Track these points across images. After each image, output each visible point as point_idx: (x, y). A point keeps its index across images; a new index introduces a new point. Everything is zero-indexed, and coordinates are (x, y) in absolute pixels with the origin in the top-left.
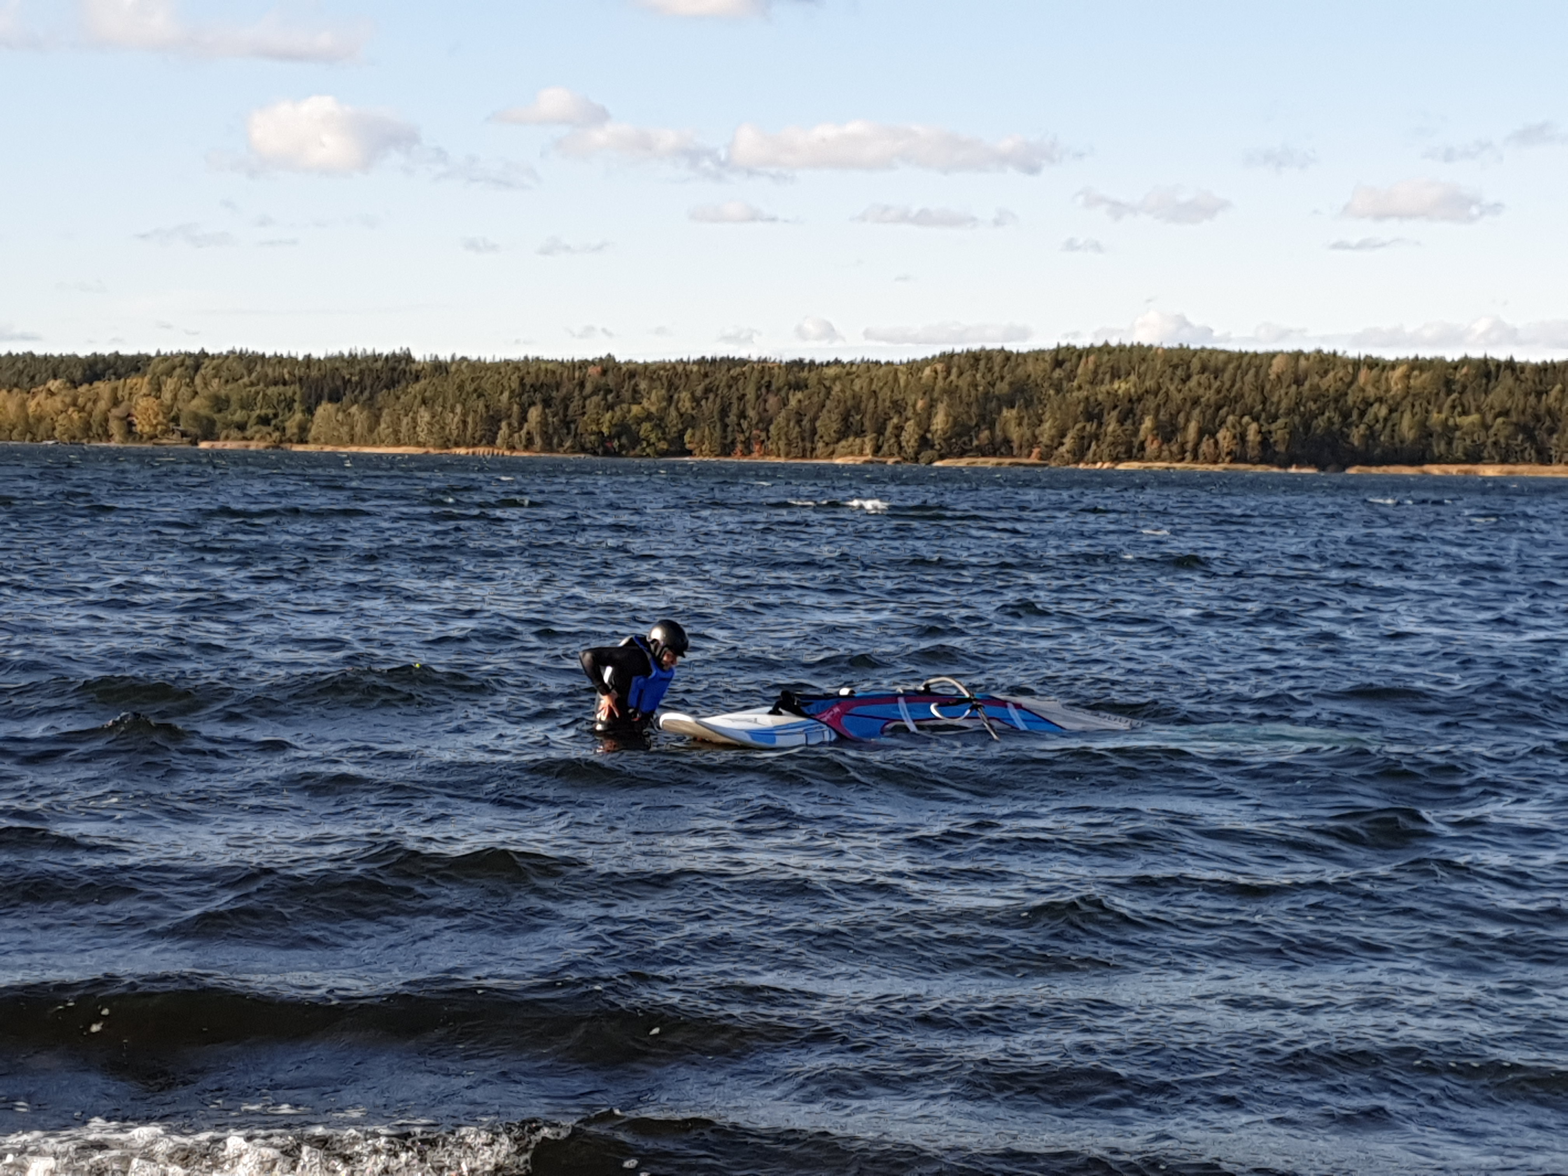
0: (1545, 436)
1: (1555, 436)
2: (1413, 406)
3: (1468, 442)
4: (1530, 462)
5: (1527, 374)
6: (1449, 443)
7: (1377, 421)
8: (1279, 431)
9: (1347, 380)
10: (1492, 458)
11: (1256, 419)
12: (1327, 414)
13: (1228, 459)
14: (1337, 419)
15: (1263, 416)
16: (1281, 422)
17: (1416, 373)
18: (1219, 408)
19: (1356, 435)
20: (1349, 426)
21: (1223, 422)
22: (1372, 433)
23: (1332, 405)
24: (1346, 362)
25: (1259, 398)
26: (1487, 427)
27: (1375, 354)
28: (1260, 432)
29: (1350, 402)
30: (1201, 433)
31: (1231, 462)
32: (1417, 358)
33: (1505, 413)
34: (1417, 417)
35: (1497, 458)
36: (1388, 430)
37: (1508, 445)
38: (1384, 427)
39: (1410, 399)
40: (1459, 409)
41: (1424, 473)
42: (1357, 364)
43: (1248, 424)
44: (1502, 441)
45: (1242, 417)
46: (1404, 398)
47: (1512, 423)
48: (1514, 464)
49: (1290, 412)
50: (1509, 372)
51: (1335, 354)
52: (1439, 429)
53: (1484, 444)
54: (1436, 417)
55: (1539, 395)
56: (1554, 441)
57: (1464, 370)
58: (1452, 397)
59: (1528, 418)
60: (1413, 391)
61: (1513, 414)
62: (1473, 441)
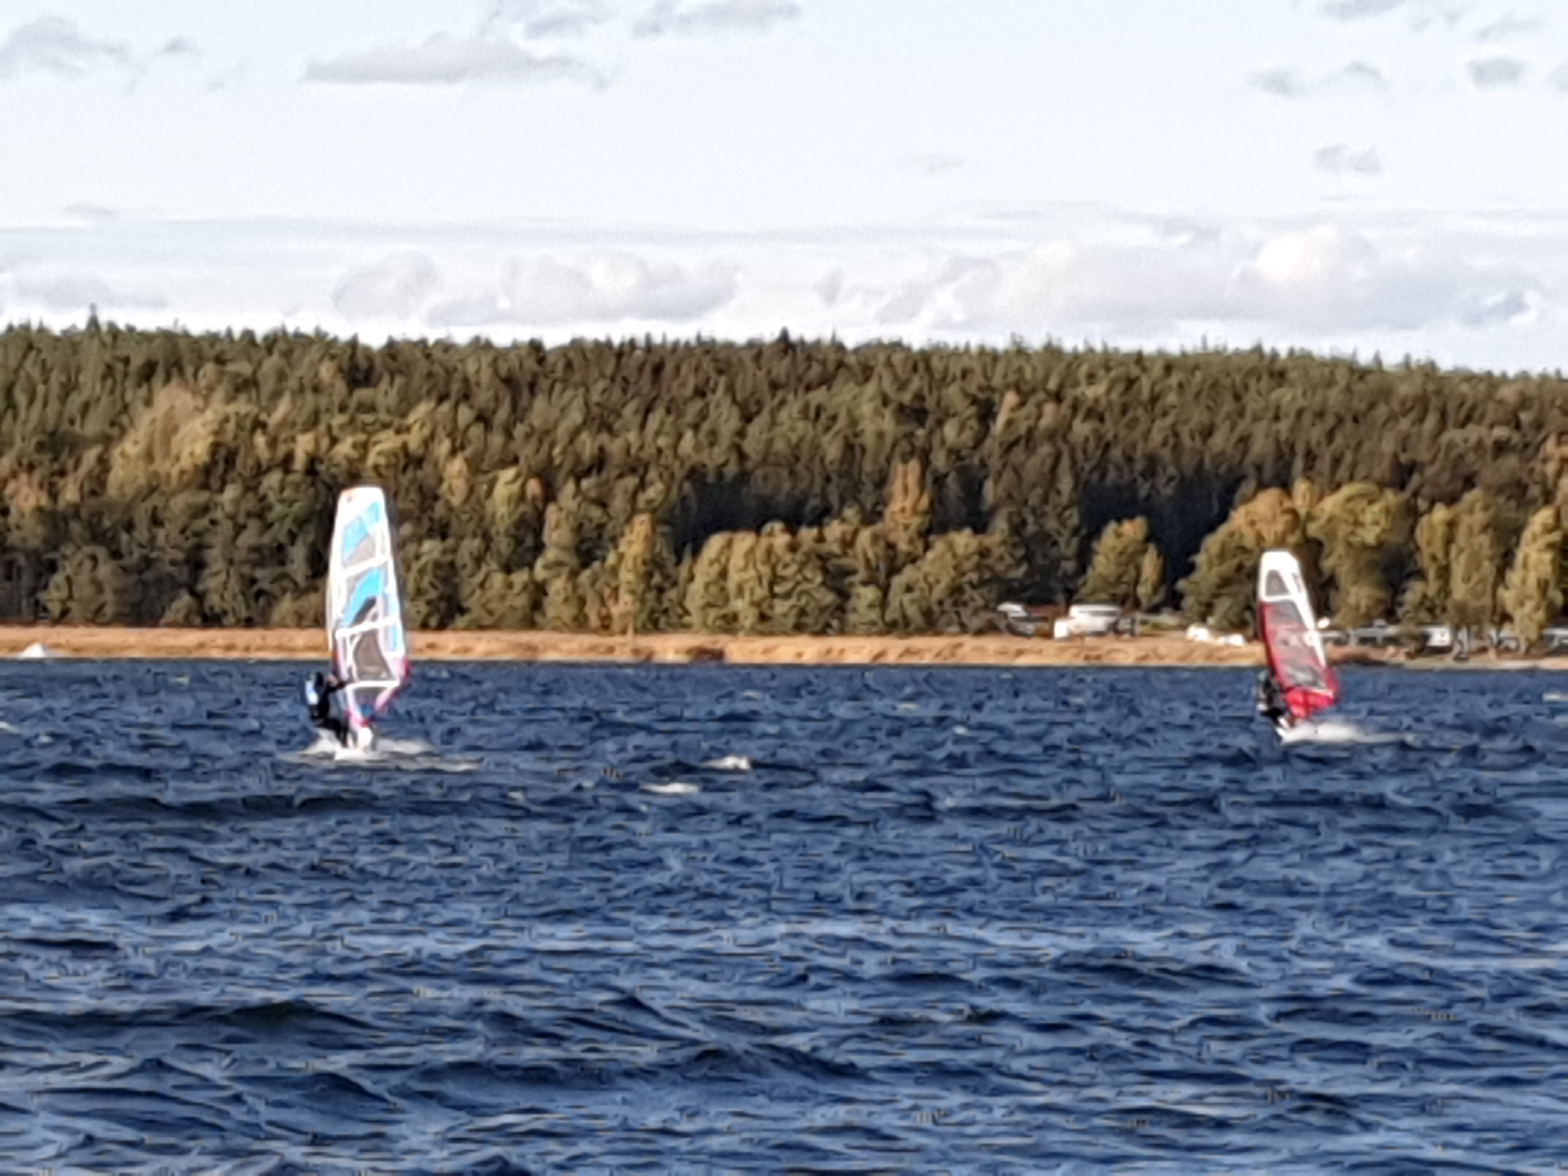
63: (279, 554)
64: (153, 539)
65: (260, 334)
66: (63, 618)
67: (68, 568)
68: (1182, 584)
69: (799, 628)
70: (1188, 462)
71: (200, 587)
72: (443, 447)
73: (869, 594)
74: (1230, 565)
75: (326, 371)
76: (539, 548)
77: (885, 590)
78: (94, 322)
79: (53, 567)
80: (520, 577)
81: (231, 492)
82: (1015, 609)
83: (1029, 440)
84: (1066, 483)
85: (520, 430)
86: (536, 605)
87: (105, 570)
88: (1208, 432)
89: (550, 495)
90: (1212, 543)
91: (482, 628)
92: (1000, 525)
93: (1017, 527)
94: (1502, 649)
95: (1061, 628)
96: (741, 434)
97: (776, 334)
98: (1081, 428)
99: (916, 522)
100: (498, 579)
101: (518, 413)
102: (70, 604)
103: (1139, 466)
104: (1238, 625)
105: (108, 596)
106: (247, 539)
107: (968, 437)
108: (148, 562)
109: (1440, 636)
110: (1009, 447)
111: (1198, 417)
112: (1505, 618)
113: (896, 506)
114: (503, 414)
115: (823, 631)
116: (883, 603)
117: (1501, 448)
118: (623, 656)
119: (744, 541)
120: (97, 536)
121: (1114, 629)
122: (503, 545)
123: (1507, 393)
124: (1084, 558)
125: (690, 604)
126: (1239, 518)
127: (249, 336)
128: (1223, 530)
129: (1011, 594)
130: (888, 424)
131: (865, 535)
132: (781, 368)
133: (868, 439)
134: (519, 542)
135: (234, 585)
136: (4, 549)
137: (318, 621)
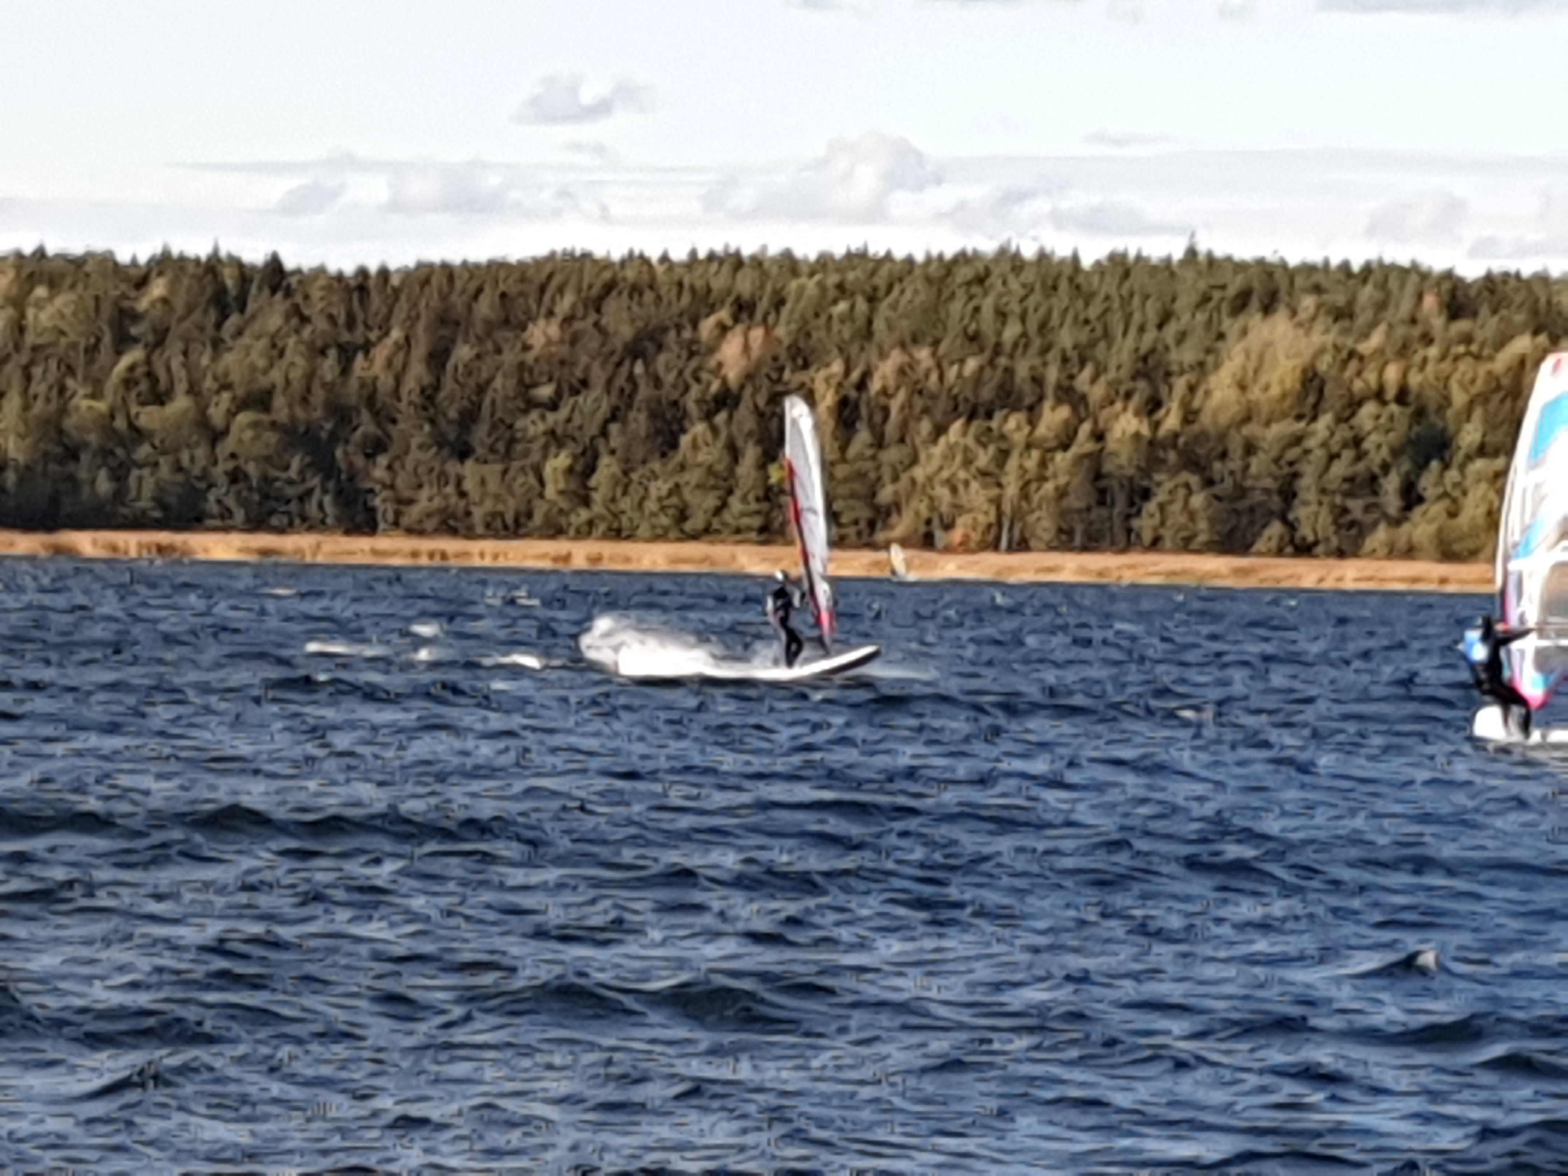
0: (359, 461)
1: (383, 460)
2: (28, 378)
3: (165, 470)
4: (320, 526)
5: (319, 299)
6: (119, 475)
10: (226, 513)
17: (40, 291)
26: (216, 436)
33: (261, 401)
34: (38, 407)
35: (239, 515)
37: (266, 480)
39: (21, 358)
40: (144, 386)
41: (58, 550)
44: (252, 469)
47: (274, 425)
48: (281, 531)
50: (270, 292)
52: (93, 438)
53: (204, 476)
54: (85, 409)
55: (347, 354)
56: (379, 472)
57: (158, 288)
58: (126, 361)
59: (318, 414)
60: (30, 339)
61: (279, 401)
62: (179, 468)
63: (1372, 483)
64: (1247, 467)
66: (1155, 544)
67: (1161, 496)
71: (1291, 517)
78: (1191, 251)
79: (1146, 495)
81: (1325, 420)
87: (1199, 498)
102: (1162, 531)
105: (1203, 524)
106: (1339, 469)
108: (1242, 491)
120: (1190, 463)
135: (1326, 517)
136: (1098, 476)
137: (1410, 552)
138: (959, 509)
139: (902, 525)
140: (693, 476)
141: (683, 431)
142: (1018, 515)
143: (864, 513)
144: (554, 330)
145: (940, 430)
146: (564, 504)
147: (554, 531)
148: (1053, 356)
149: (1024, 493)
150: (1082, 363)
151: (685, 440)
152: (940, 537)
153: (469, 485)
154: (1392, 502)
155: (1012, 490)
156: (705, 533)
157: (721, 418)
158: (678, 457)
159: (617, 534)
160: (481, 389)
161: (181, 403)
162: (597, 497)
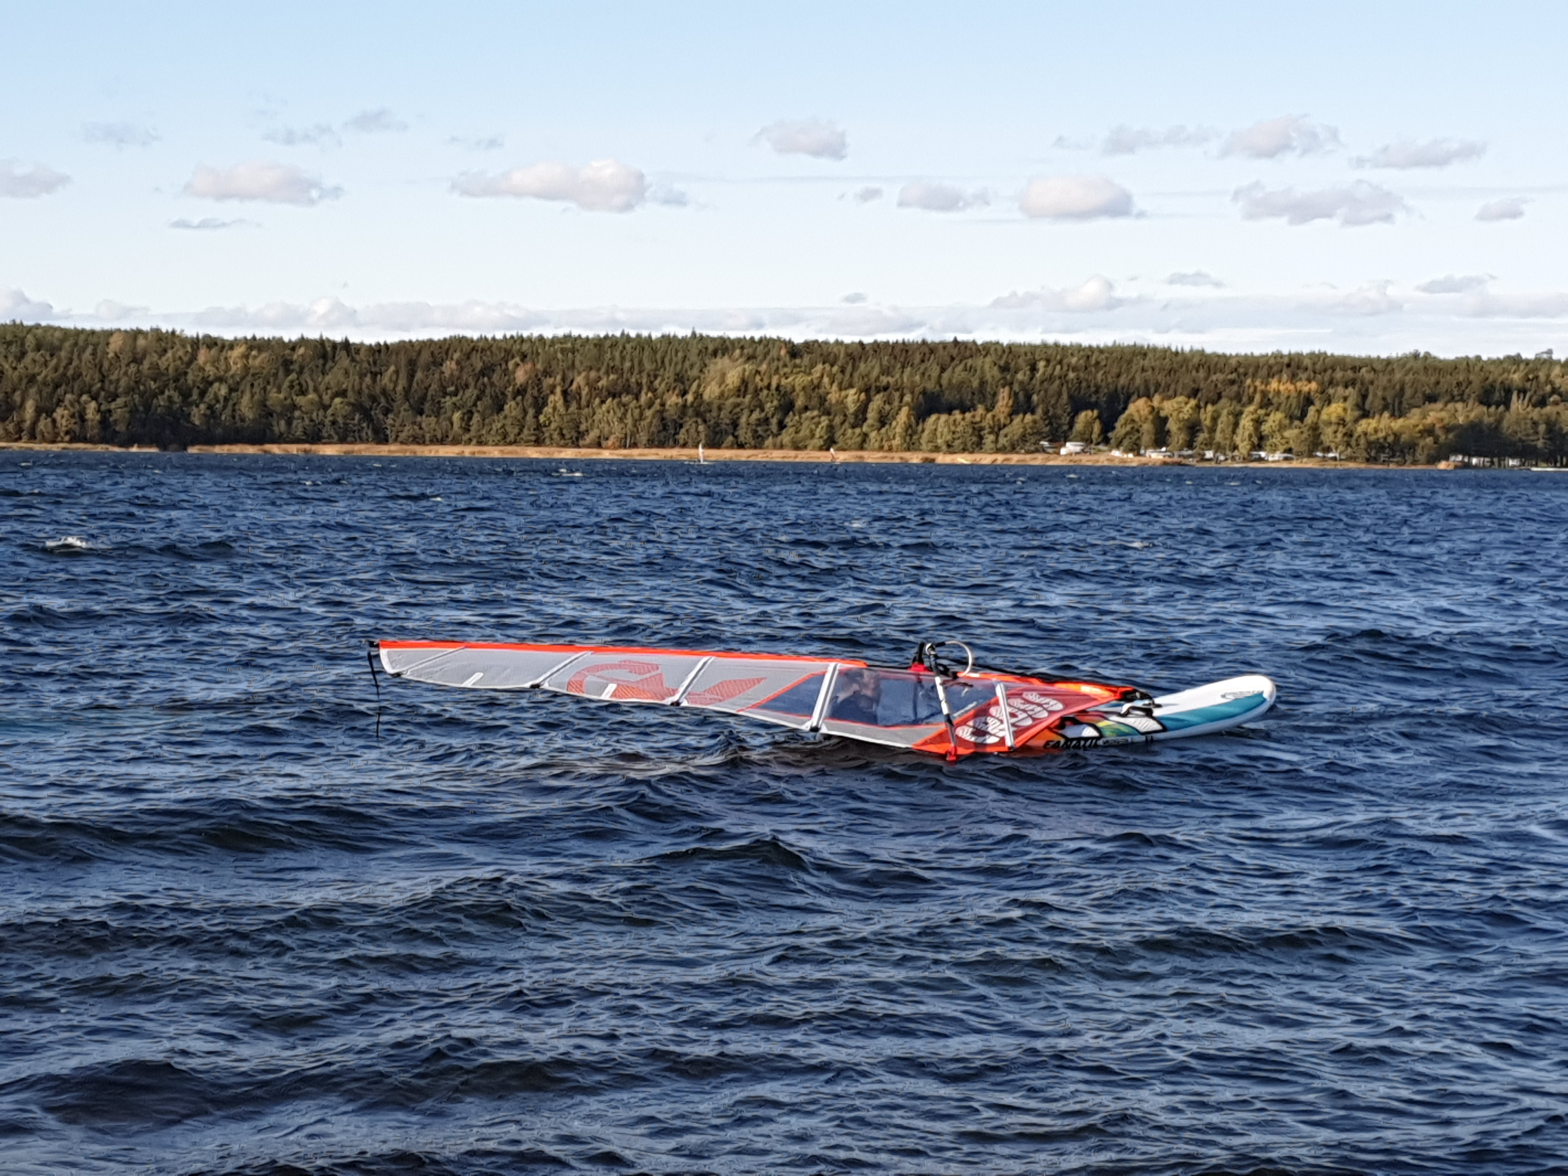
0: (381, 417)
1: (390, 416)
2: (252, 385)
3: (307, 421)
4: (367, 441)
5: (362, 355)
6: (289, 423)
7: (218, 401)
8: (119, 409)
9: (186, 359)
11: (94, 398)
12: (167, 393)
13: (67, 438)
14: (177, 398)
15: (103, 394)
16: (120, 401)
17: (254, 353)
18: (57, 386)
19: (197, 415)
20: (190, 404)
21: (60, 401)
22: (213, 412)
23: (172, 385)
24: (183, 341)
25: (97, 376)
26: (326, 408)
27: (214, 333)
28: (99, 411)
29: (190, 382)
30: (39, 411)
31: (71, 441)
32: (254, 338)
33: (343, 394)
34: (256, 397)
35: (336, 438)
36: (229, 410)
37: (345, 424)
38: (225, 407)
39: (249, 378)
40: (297, 388)
41: (265, 452)
42: (195, 343)
43: (86, 403)
44: (340, 420)
45: (80, 395)
46: (243, 378)
47: (349, 404)
48: (352, 443)
49: (130, 390)
50: (344, 353)
51: (173, 333)
52: (279, 409)
53: (322, 423)
54: (275, 397)
55: (374, 375)
56: (390, 421)
57: (301, 351)
58: (290, 378)
59: (364, 398)
60: (252, 371)
61: (350, 393)
62: (312, 420)
63: (766, 421)
64: (719, 416)
65: (757, 338)
66: (684, 445)
67: (687, 426)
68: (1110, 435)
69: (964, 450)
70: (1111, 387)
71: (737, 434)
72: (826, 380)
73: (992, 437)
74: (1128, 428)
75: (783, 352)
76: (865, 419)
77: (997, 435)
78: (694, 334)
79: (681, 426)
80: (858, 431)
81: (748, 397)
82: (1045, 443)
83: (1051, 379)
84: (1065, 396)
85: (856, 375)
86: (864, 441)
87: (701, 428)
88: (1118, 376)
89: (869, 400)
90: (1122, 418)
91: (844, 450)
92: (1039, 411)
93: (1046, 412)
94: (1233, 458)
95: (1063, 451)
96: (940, 377)
97: (951, 339)
98: (1071, 375)
99: (1007, 410)
100: (850, 431)
101: (855, 368)
103: (1093, 389)
104: (1131, 450)
105: (702, 436)
106: (756, 415)
107: (1026, 379)
108: (717, 424)
109: (1209, 454)
110: (1042, 382)
111: (1115, 371)
112: (1235, 448)
113: (1000, 404)
114: (849, 369)
115: (972, 452)
116: (996, 441)
117: (1232, 382)
118: (897, 461)
119: (944, 417)
120: (698, 414)
121: (1083, 451)
122: (851, 419)
123: (1233, 362)
124: (1071, 425)
125: (923, 441)
126: (1132, 408)
127: (752, 339)
128: (1127, 412)
129: (1044, 438)
130: (996, 371)
131: (989, 415)
132: (955, 352)
133: (988, 377)
134: (856, 416)
135: (750, 434)
136: (663, 419)
137: (782, 447)
138: (611, 433)
139: (588, 439)
140: (509, 422)
141: (505, 403)
142: (633, 435)
143: (575, 435)
144: (453, 365)
145: (603, 402)
146: (460, 432)
147: (456, 442)
148: (644, 375)
149: (635, 426)
150: (656, 377)
151: (506, 407)
152: (604, 443)
153: (424, 425)
154: (774, 427)
155: (630, 425)
156: (514, 442)
157: (519, 398)
158: (503, 414)
159: (480, 443)
160: (427, 389)
161: (312, 396)
162: (473, 429)
